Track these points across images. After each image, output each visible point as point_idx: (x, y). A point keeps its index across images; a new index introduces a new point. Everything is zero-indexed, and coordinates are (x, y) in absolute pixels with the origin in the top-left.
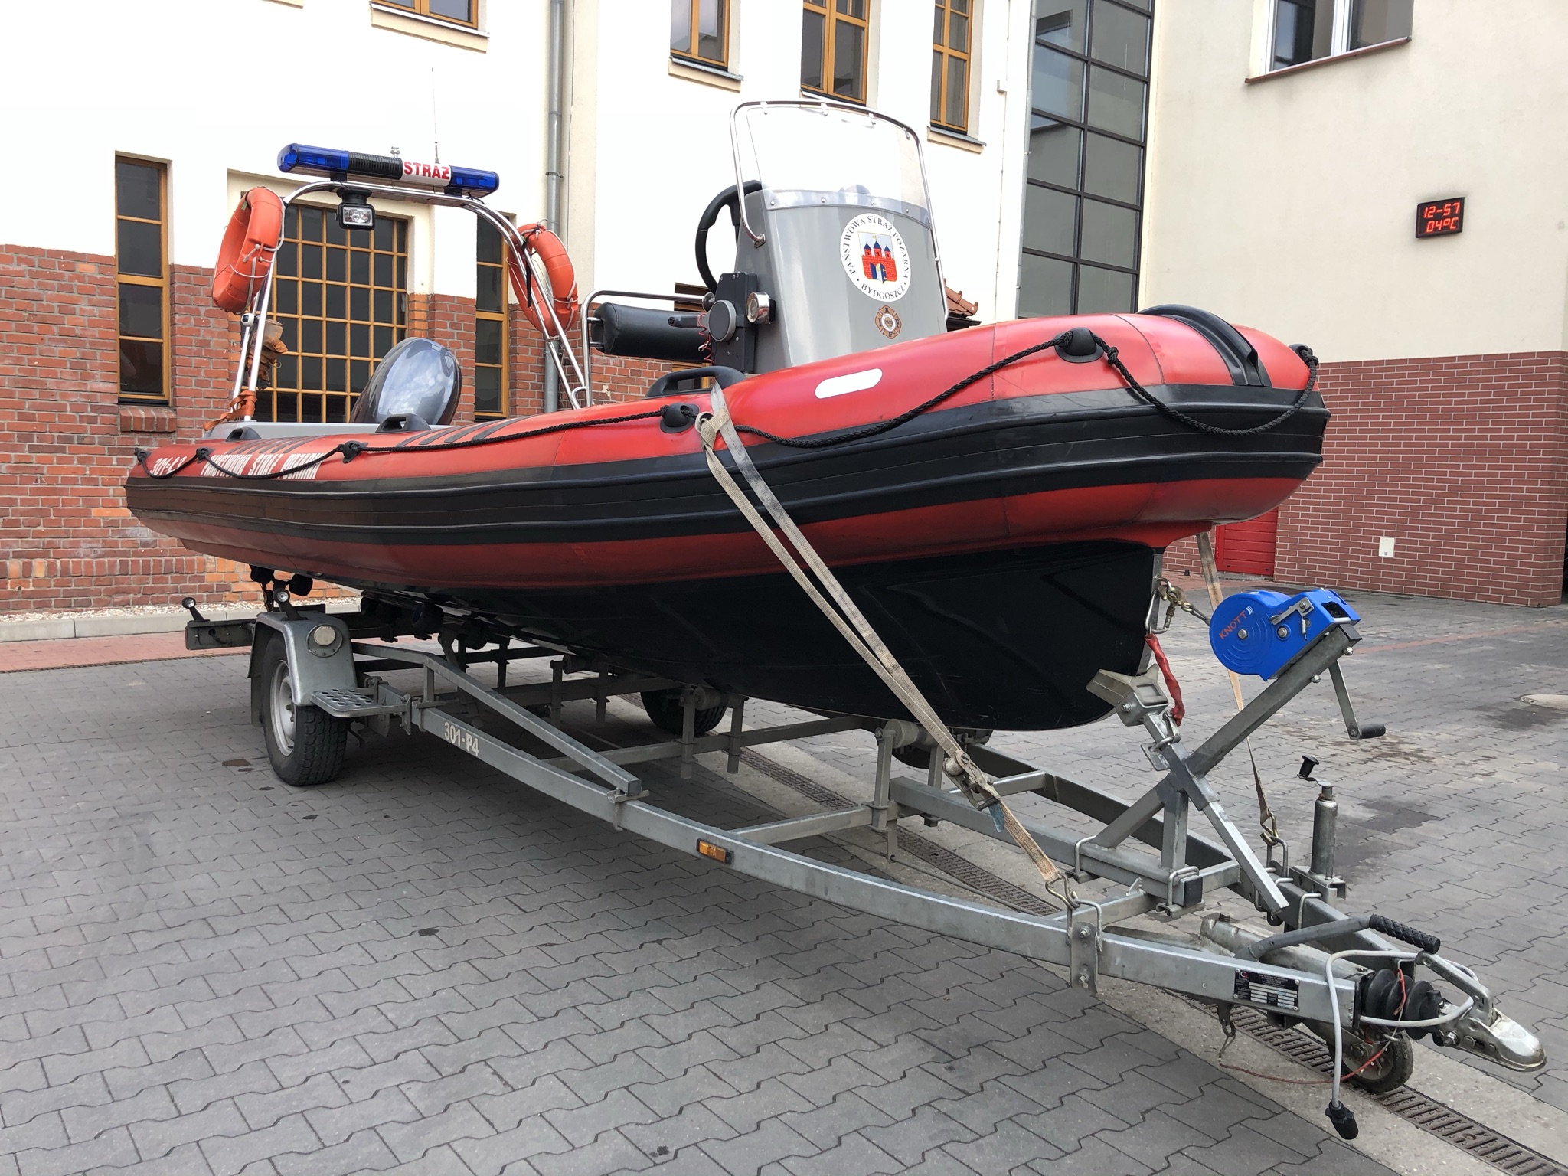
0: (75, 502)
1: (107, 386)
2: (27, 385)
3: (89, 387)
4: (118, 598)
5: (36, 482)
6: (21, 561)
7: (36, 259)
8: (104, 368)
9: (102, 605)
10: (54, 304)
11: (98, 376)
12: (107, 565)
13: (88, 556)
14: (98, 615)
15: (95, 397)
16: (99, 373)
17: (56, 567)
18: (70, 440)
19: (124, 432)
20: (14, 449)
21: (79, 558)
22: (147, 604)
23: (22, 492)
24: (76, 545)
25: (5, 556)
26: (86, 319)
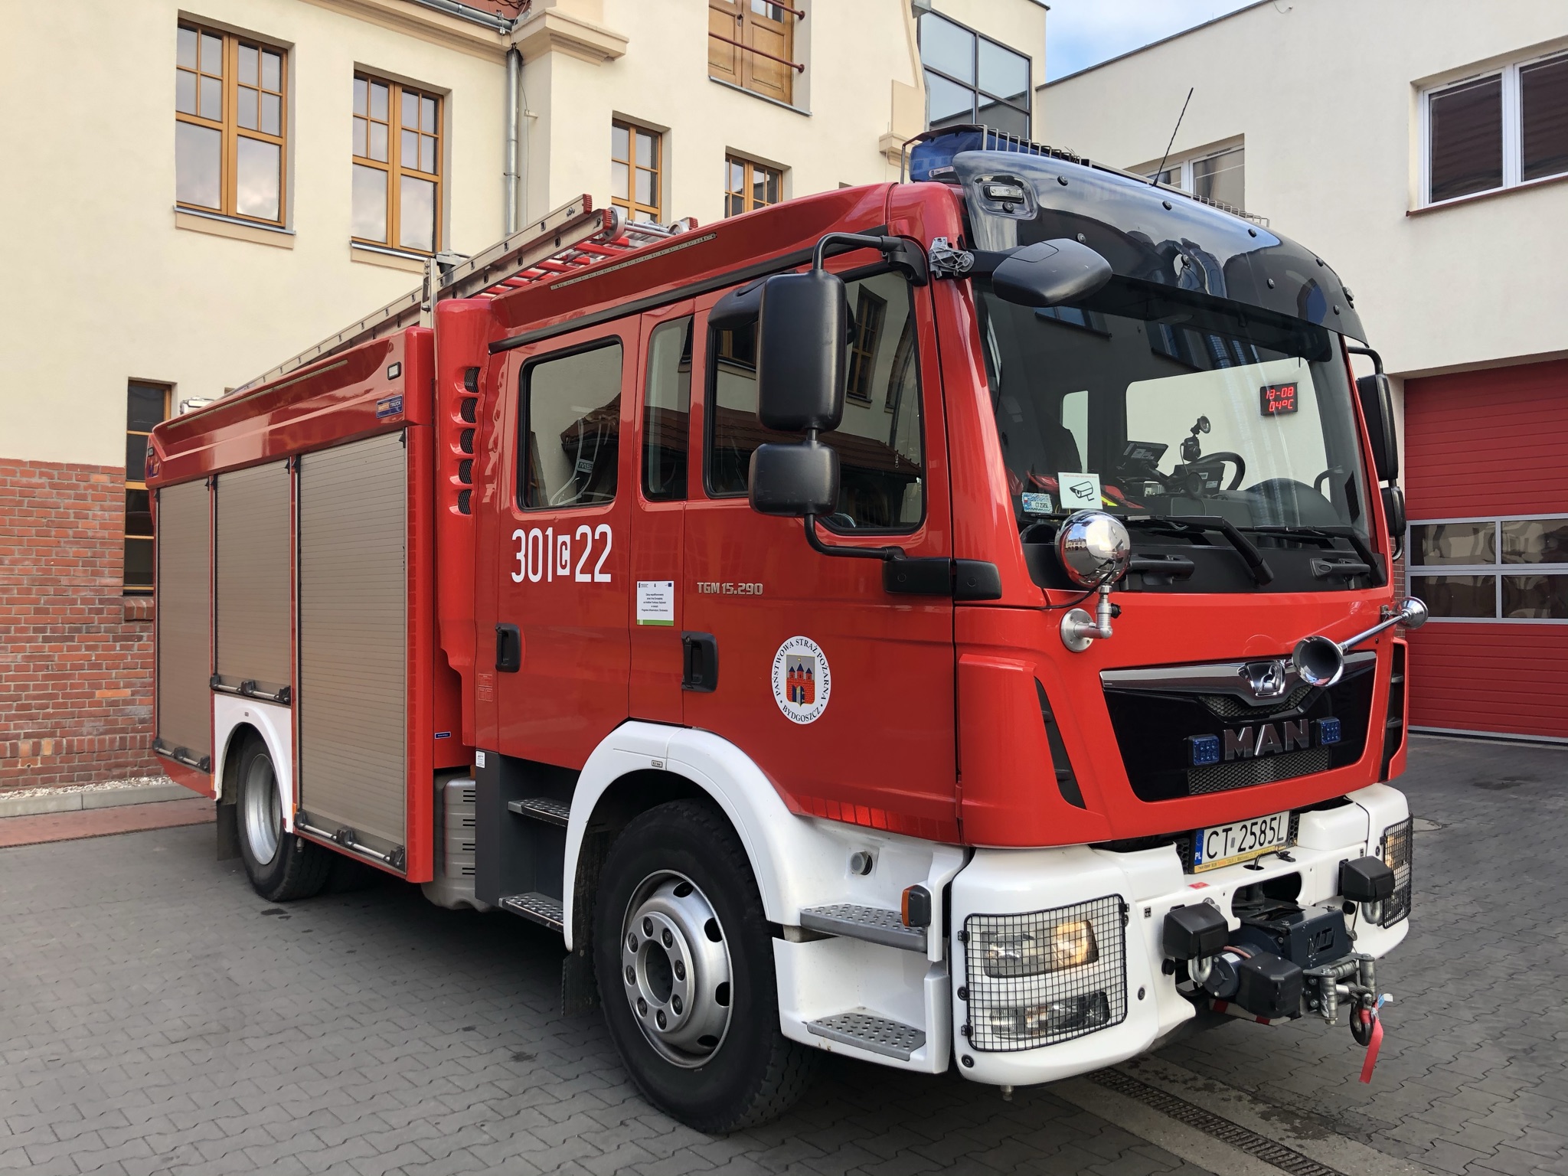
0: (81, 685)
1: (113, 580)
2: (43, 583)
3: (98, 582)
4: (116, 772)
5: (47, 669)
6: (31, 741)
7: (56, 473)
8: (112, 565)
9: (101, 779)
10: (70, 511)
11: (106, 572)
12: (107, 742)
13: (90, 734)
14: (99, 788)
15: (103, 591)
16: (107, 569)
17: (62, 745)
18: (79, 630)
19: (127, 621)
20: (30, 640)
21: (83, 736)
22: (142, 776)
23: (34, 678)
24: (80, 724)
25: (17, 737)
26: (98, 522)
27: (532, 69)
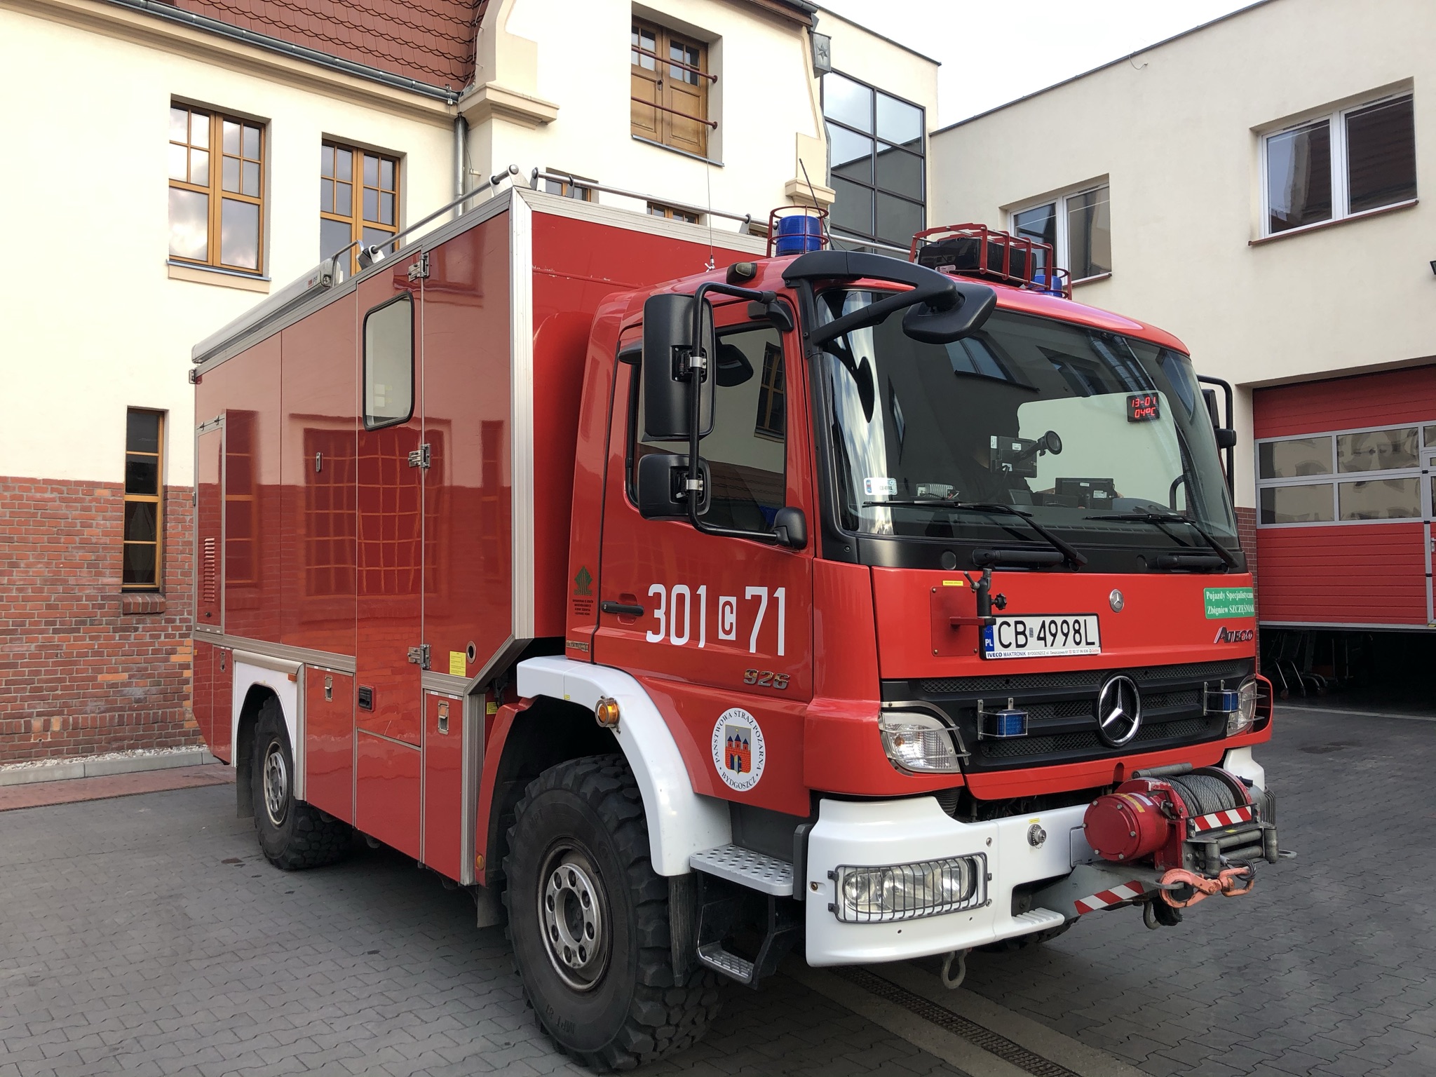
0: (86, 670)
1: (113, 580)
2: (54, 582)
3: (100, 581)
4: (115, 745)
5: (57, 656)
6: (42, 719)
7: (65, 489)
8: (112, 567)
9: (103, 751)
10: (77, 521)
11: (108, 573)
12: (108, 719)
13: (93, 712)
14: (100, 759)
15: (104, 588)
16: (108, 570)
17: (69, 722)
18: (84, 623)
19: (125, 614)
20: (42, 632)
21: (87, 714)
22: (138, 749)
23: (45, 664)
24: (84, 704)
25: (30, 715)
26: (101, 530)
27: (477, 135)
